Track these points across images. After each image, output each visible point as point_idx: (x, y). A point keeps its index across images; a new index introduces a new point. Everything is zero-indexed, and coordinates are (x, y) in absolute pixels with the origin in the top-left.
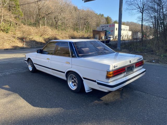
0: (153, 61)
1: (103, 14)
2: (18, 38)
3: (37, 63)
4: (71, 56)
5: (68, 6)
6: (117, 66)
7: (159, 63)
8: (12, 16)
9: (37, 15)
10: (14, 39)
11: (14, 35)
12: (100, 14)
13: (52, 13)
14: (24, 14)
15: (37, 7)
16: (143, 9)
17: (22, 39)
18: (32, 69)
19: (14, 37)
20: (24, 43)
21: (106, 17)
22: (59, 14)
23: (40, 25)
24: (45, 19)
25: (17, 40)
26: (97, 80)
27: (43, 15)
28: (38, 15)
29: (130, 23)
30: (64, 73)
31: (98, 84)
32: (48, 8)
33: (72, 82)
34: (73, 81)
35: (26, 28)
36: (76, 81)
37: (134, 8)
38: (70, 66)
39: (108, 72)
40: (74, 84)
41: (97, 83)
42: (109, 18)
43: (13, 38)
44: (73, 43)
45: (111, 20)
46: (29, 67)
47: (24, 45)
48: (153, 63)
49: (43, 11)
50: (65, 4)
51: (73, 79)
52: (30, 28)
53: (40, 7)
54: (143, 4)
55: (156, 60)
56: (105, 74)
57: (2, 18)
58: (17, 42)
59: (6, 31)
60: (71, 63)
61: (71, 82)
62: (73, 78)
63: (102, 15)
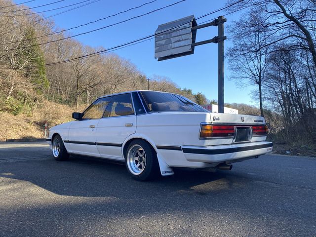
0: (287, 152)
1: (191, 89)
2: (35, 122)
3: (70, 140)
4: (135, 113)
5: (130, 73)
6: (218, 119)
7: (298, 155)
8: (31, 85)
9: (74, 87)
10: (28, 124)
11: (28, 118)
12: (185, 90)
13: (100, 84)
14: (51, 86)
15: (75, 73)
16: (260, 77)
17: (42, 125)
18: (58, 155)
19: (28, 122)
20: (45, 133)
21: (196, 94)
22: (113, 87)
23: (78, 104)
24: (88, 93)
25: (32, 126)
26: (183, 145)
27: (85, 87)
28: (76, 88)
29: (239, 107)
30: (121, 145)
31: (184, 152)
32: (94, 76)
33: (135, 162)
34: (137, 159)
35: (51, 106)
36: (143, 158)
37: (244, 76)
38: (133, 129)
39: (202, 125)
40: (139, 165)
41: (182, 151)
42: (201, 95)
43: (26, 123)
44: (139, 92)
45: (204, 99)
46: (53, 149)
47: (44, 135)
48: (287, 154)
49: (86, 80)
50: (125, 70)
51: (137, 155)
52: (60, 105)
53: (80, 74)
54: (259, 68)
55: (292, 150)
56: (198, 130)
57: (12, 87)
58: (32, 130)
59: (15, 112)
60: (134, 125)
61: (133, 160)
62: (137, 153)
63: (189, 92)
